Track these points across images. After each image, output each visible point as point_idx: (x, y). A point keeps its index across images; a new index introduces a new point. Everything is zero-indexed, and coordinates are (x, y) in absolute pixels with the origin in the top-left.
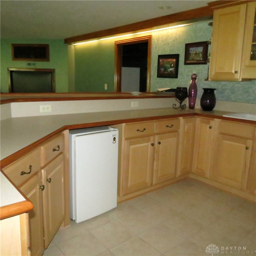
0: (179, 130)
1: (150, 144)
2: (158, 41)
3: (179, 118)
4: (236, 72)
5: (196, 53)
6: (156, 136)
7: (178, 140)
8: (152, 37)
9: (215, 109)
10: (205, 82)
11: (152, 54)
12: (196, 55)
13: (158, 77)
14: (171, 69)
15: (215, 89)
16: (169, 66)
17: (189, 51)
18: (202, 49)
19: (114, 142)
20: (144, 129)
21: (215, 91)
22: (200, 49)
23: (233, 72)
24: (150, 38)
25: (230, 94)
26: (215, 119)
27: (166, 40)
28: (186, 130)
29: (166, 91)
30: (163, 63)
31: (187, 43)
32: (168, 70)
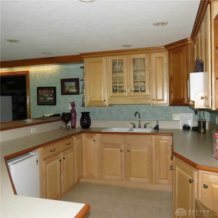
0: (73, 146)
1: (58, 160)
2: (35, 76)
3: (73, 137)
4: (104, 101)
5: (70, 86)
6: (61, 153)
7: (74, 154)
8: (30, 73)
9: (91, 126)
10: (82, 108)
11: (31, 86)
12: (70, 88)
13: (38, 104)
14: (50, 98)
15: (90, 112)
16: (48, 96)
17: (64, 84)
18: (75, 84)
19: (37, 163)
20: (55, 149)
21: (90, 114)
22: (73, 84)
23: (103, 100)
24: (28, 73)
25: (99, 115)
26: (97, 134)
27: (43, 75)
28: (77, 145)
29: (51, 116)
30: (42, 94)
31: (62, 78)
32: (47, 99)
